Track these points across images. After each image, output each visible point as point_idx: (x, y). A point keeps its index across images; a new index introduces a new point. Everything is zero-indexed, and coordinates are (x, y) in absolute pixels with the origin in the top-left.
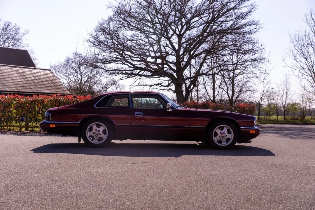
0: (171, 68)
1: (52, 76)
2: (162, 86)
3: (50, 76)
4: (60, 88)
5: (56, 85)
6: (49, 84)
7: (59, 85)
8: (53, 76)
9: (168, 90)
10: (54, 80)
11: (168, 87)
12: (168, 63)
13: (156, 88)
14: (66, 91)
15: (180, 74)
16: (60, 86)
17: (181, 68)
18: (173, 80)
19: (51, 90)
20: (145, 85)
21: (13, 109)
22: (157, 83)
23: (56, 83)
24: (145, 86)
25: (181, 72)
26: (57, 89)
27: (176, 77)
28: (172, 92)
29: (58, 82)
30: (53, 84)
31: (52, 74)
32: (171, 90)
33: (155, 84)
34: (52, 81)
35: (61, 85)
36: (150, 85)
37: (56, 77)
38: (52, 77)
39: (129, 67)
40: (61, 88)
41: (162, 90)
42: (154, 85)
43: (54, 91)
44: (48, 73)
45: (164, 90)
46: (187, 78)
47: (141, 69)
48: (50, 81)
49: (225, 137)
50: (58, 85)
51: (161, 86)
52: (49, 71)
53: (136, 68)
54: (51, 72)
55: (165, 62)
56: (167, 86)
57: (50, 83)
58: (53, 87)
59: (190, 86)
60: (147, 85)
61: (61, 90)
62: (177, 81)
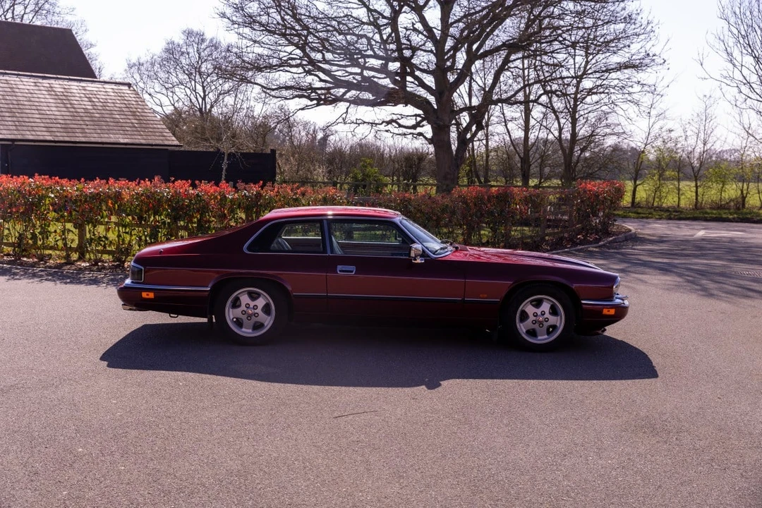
0: (422, 84)
1: (134, 99)
2: (400, 126)
3: (130, 99)
4: (155, 130)
5: (145, 122)
6: (128, 121)
7: (152, 122)
8: (137, 99)
9: (415, 136)
10: (139, 110)
11: (415, 129)
12: (417, 73)
13: (387, 131)
14: (169, 138)
15: (445, 98)
16: (155, 126)
17: (448, 86)
18: (430, 115)
19: (133, 137)
20: (358, 122)
21: (49, 209)
22: (388, 119)
23: (145, 118)
24: (359, 124)
25: (447, 93)
26: (147, 134)
27: (436, 107)
28: (424, 141)
29: (149, 115)
30: (136, 121)
31: (134, 96)
32: (421, 137)
33: (383, 122)
34: (134, 113)
35: (156, 122)
36: (372, 123)
37: (144, 104)
38: (134, 103)
39: (321, 80)
40: (157, 130)
41: (400, 134)
42: (381, 124)
43: (139, 137)
44: (125, 91)
45: (405, 134)
46: (462, 110)
47: (349, 86)
48: (131, 112)
49: (545, 323)
50: (149, 122)
51: (397, 126)
52: (127, 88)
53: (338, 83)
54: (131, 89)
55: (409, 70)
56: (414, 127)
57: (131, 117)
58: (139, 129)
59: (468, 128)
60: (365, 122)
61: (157, 134)
62: (437, 118)
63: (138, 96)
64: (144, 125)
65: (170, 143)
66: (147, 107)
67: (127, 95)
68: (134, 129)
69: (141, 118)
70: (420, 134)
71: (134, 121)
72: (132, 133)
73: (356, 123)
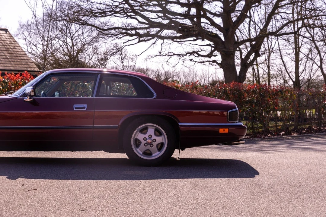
0: (213, 24)
1: (8, 40)
2: (199, 55)
3: (5, 39)
4: (22, 61)
5: (15, 55)
6: (3, 54)
7: (20, 55)
8: (11, 40)
9: (211, 63)
10: (12, 47)
11: (210, 57)
12: (209, 15)
13: (191, 60)
14: (31, 66)
15: (230, 33)
16: (22, 58)
17: (232, 24)
18: (218, 45)
19: (5, 65)
20: (170, 54)
22: (191, 51)
23: (16, 53)
24: (171, 56)
25: (231, 30)
26: (16, 63)
27: (223, 39)
29: (19, 50)
30: (9, 55)
31: (10, 38)
32: (215, 64)
33: (187, 53)
34: (7, 50)
35: (23, 55)
36: (180, 55)
37: (15, 43)
38: (8, 42)
39: (140, 22)
40: (23, 61)
41: (200, 62)
42: (186, 55)
43: (10, 65)
44: (2, 34)
45: (203, 62)
46: (244, 42)
47: (162, 27)
48: (5, 48)
50: (18, 55)
51: (197, 56)
52: (4, 32)
53: (152, 24)
54: (8, 33)
55: (202, 13)
56: (210, 55)
57: (5, 52)
58: (10, 60)
59: (248, 56)
60: (174, 54)
61: (23, 63)
62: (225, 48)
63: (11, 38)
64: (14, 57)
65: (32, 69)
66: (17, 45)
67: (4, 37)
68: (7, 60)
69: (13, 52)
70: (214, 61)
71: (7, 54)
72: (5, 62)
73: (169, 55)
